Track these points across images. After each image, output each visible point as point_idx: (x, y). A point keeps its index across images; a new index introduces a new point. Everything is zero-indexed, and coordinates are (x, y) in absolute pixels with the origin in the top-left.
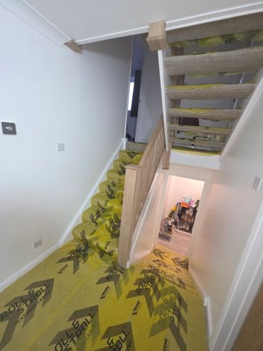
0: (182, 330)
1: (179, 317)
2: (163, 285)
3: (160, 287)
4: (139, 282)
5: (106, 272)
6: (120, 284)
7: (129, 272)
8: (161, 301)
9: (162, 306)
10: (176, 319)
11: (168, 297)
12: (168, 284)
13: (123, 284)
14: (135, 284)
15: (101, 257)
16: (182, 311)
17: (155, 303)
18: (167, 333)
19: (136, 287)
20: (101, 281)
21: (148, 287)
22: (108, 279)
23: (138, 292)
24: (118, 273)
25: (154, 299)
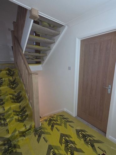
0: (69, 120)
1: (65, 118)
2: (54, 117)
3: (55, 119)
4: (49, 124)
5: (35, 136)
6: (45, 132)
7: (42, 126)
8: (59, 121)
9: (60, 121)
10: (65, 120)
11: (59, 118)
12: (55, 116)
13: (46, 131)
14: (49, 126)
15: (25, 136)
16: (64, 117)
17: (59, 123)
18: (68, 124)
19: (50, 126)
20: (38, 140)
21: (52, 122)
22: (40, 136)
23: (53, 126)
24: (40, 131)
25: (57, 122)
